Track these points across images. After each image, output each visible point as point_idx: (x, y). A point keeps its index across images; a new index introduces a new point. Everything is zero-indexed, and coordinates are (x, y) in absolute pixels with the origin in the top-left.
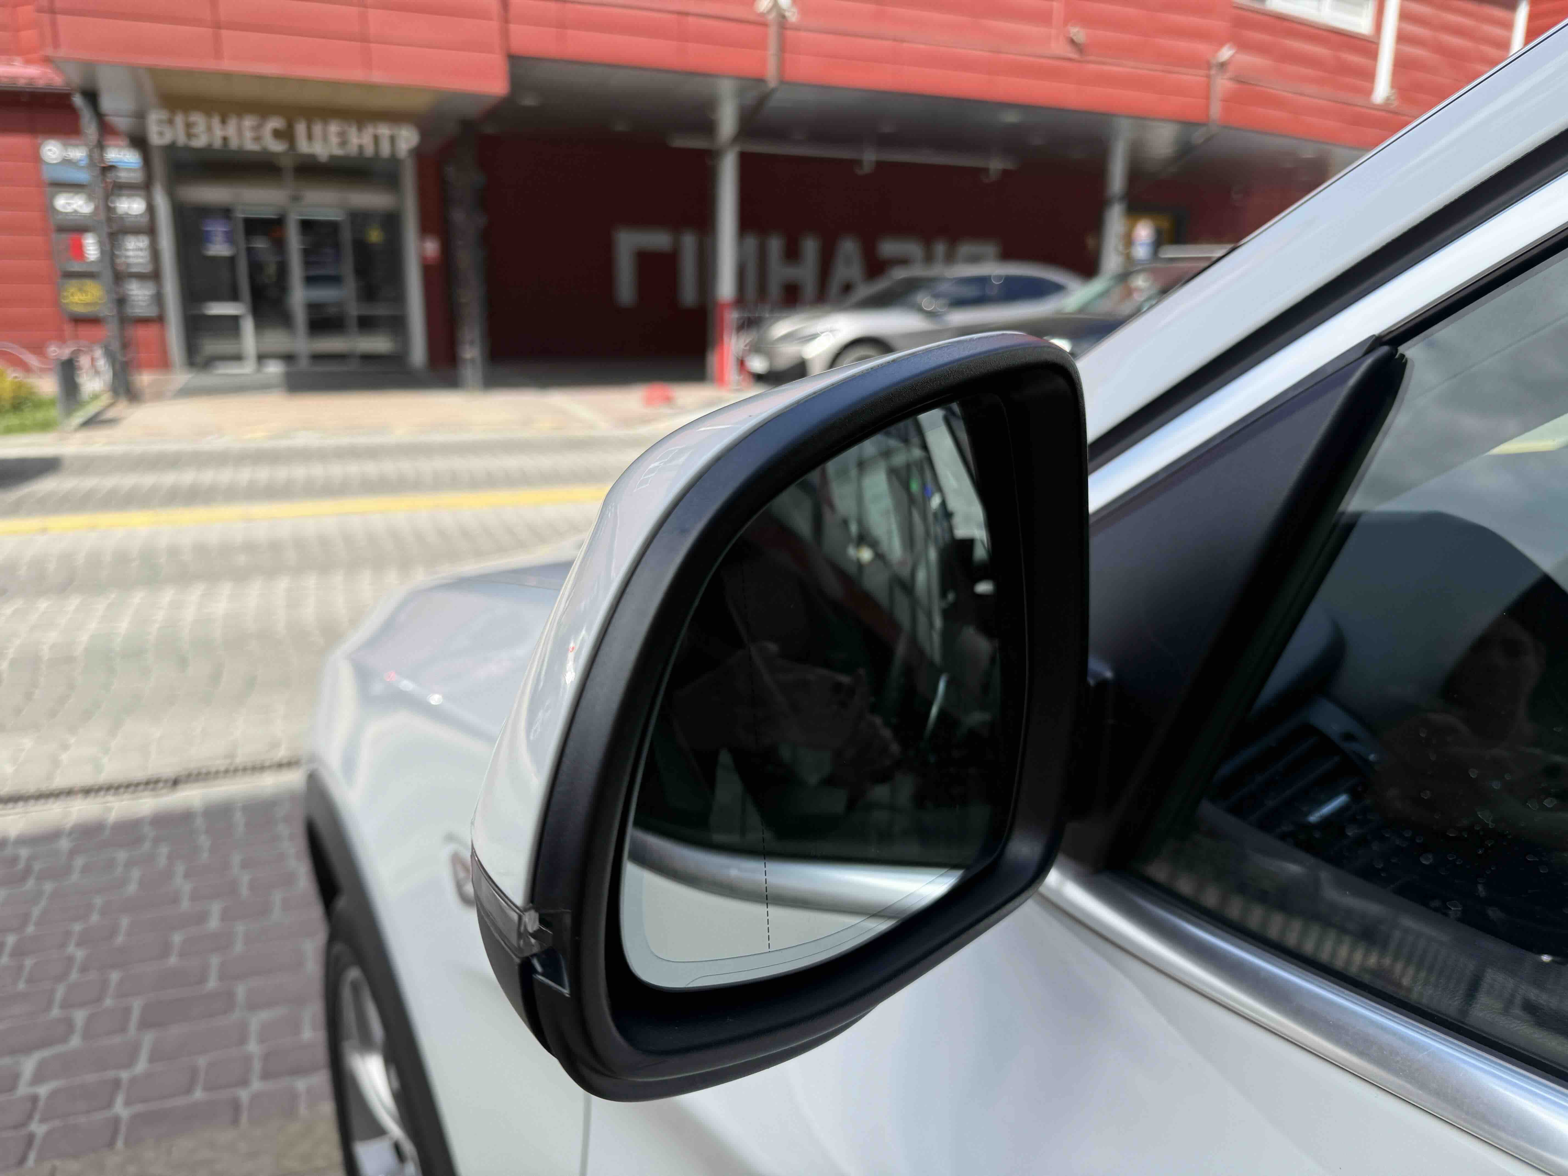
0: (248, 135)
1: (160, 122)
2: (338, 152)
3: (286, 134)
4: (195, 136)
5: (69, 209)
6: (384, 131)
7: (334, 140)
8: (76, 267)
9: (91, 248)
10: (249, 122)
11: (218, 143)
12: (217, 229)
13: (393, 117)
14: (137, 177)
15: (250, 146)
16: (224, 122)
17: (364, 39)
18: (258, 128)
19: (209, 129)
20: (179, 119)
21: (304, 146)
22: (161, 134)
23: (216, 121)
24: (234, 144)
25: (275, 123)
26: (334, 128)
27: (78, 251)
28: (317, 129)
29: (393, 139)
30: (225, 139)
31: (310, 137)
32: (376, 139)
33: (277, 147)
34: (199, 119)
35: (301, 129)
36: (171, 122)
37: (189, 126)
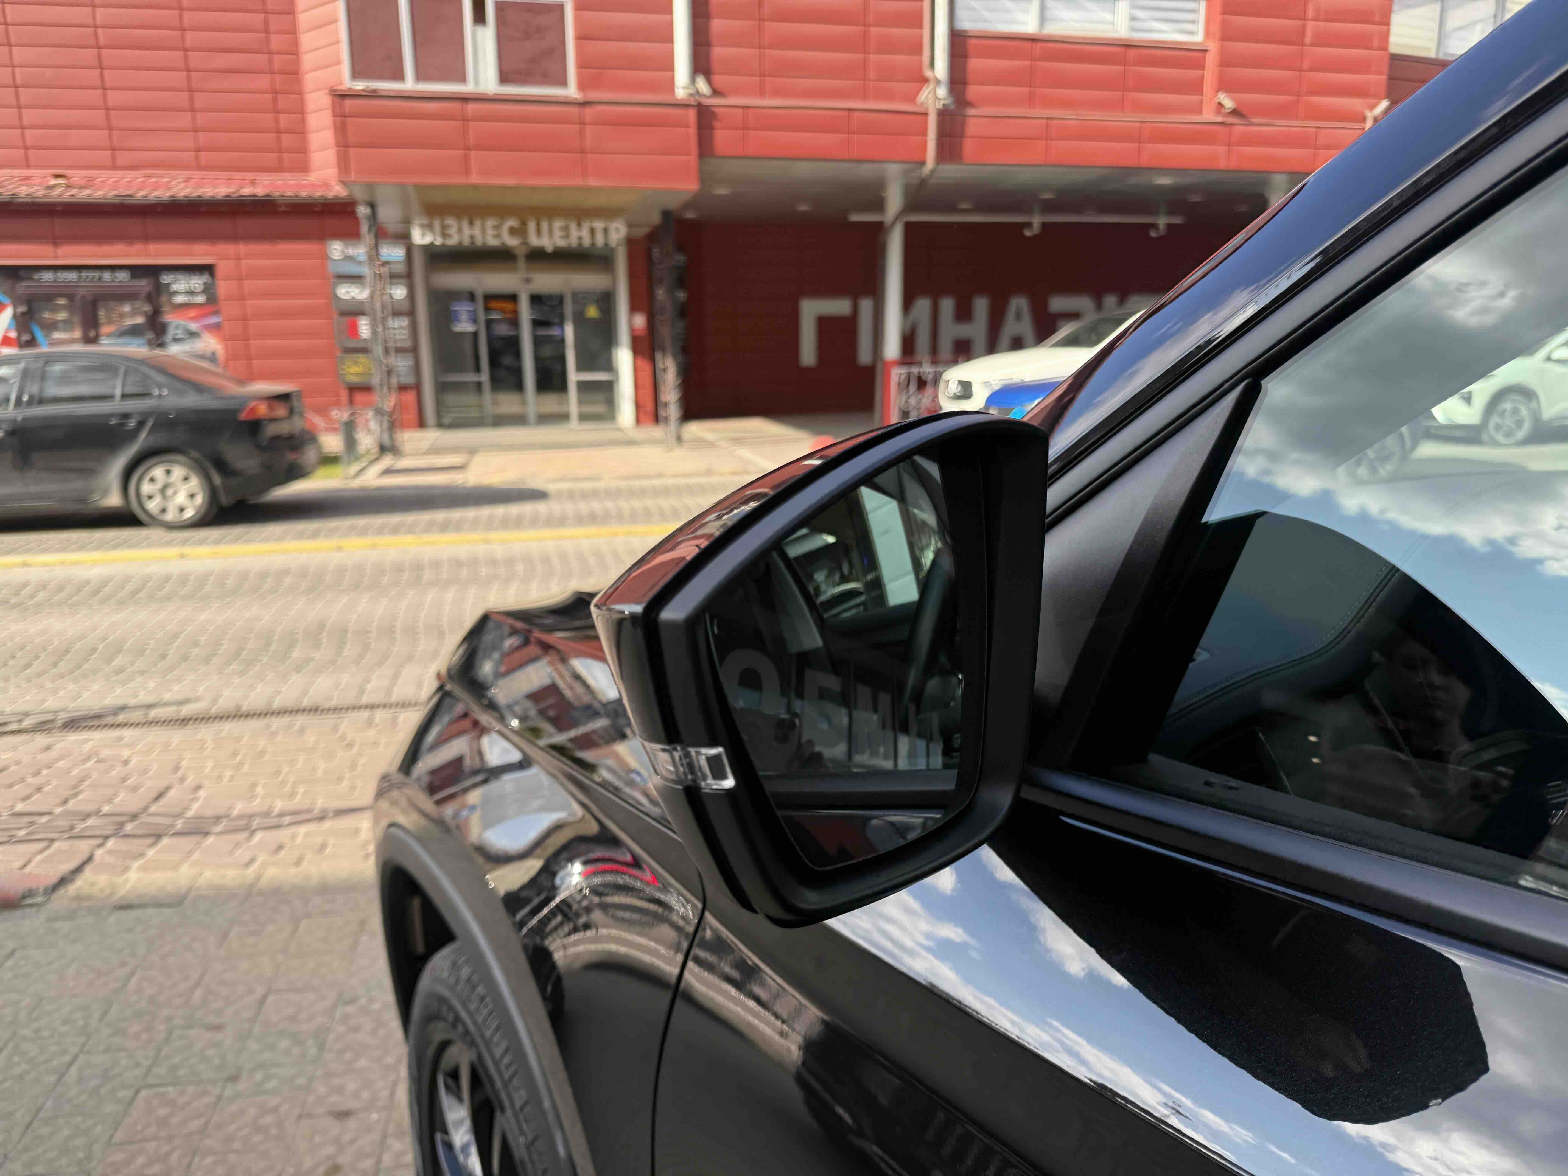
1: (422, 227)
2: (562, 243)
3: (520, 231)
4: (449, 236)
5: (347, 297)
6: (599, 225)
7: (557, 233)
8: (352, 344)
9: (364, 328)
10: (490, 223)
11: (466, 241)
12: (463, 309)
13: (608, 213)
14: (400, 269)
15: (493, 242)
16: (471, 223)
17: (582, 151)
18: (497, 227)
19: (460, 230)
20: (437, 224)
21: (534, 241)
22: (422, 237)
23: (465, 223)
24: (479, 241)
25: (512, 222)
26: (558, 224)
27: (353, 330)
28: (545, 225)
30: (472, 237)
31: (539, 232)
32: (592, 231)
33: (512, 242)
34: (452, 222)
35: (532, 226)
36: (430, 227)
37: (444, 228)
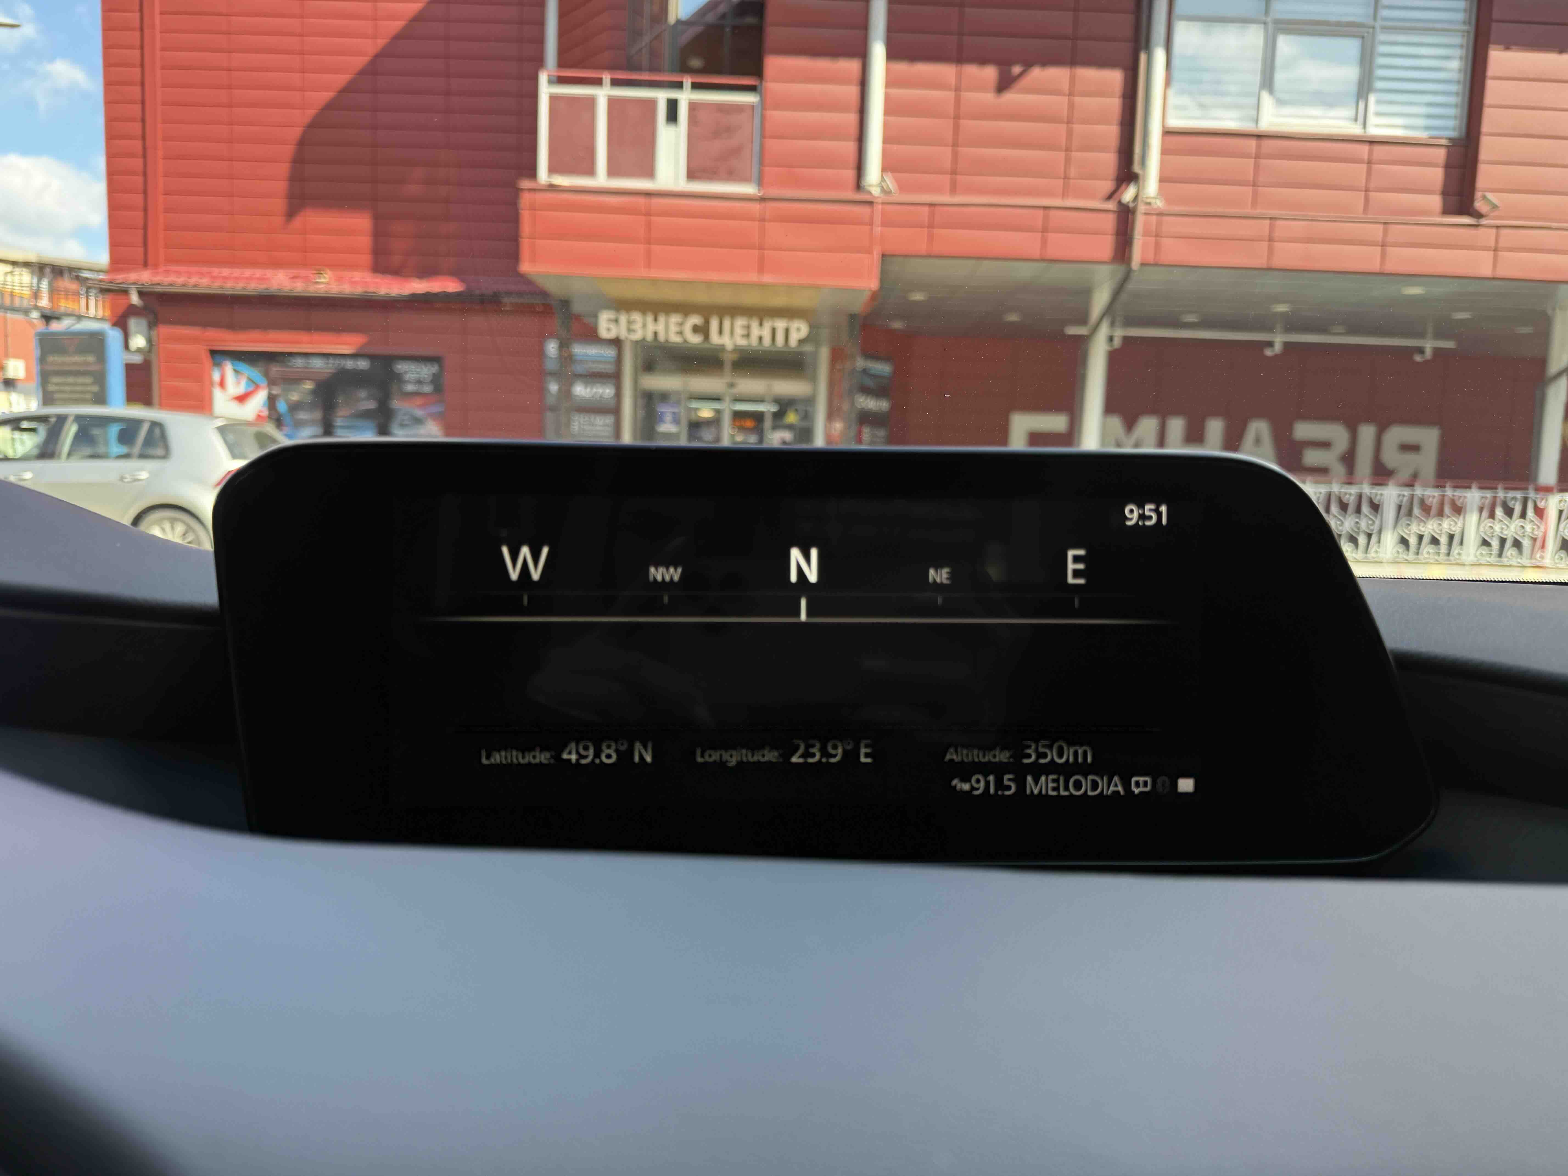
0: (673, 328)
1: (610, 320)
2: (742, 342)
3: (702, 329)
4: (634, 331)
6: (781, 324)
7: (739, 331)
10: (675, 319)
11: (650, 337)
12: (666, 411)
13: (789, 312)
15: (675, 339)
16: (656, 319)
17: (761, 248)
18: (681, 324)
19: (644, 326)
20: (623, 318)
21: (716, 340)
22: (609, 330)
23: (650, 318)
24: (662, 337)
25: (695, 320)
26: (740, 322)
28: (727, 323)
29: (787, 331)
30: (655, 333)
31: (721, 331)
32: (774, 331)
33: (695, 339)
34: (637, 317)
35: (714, 324)
36: (616, 321)
37: (630, 322)
